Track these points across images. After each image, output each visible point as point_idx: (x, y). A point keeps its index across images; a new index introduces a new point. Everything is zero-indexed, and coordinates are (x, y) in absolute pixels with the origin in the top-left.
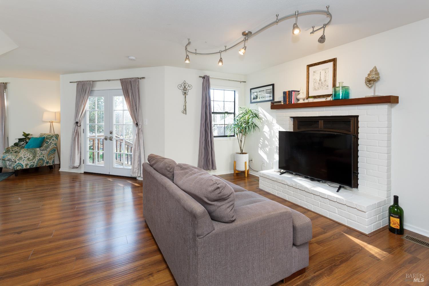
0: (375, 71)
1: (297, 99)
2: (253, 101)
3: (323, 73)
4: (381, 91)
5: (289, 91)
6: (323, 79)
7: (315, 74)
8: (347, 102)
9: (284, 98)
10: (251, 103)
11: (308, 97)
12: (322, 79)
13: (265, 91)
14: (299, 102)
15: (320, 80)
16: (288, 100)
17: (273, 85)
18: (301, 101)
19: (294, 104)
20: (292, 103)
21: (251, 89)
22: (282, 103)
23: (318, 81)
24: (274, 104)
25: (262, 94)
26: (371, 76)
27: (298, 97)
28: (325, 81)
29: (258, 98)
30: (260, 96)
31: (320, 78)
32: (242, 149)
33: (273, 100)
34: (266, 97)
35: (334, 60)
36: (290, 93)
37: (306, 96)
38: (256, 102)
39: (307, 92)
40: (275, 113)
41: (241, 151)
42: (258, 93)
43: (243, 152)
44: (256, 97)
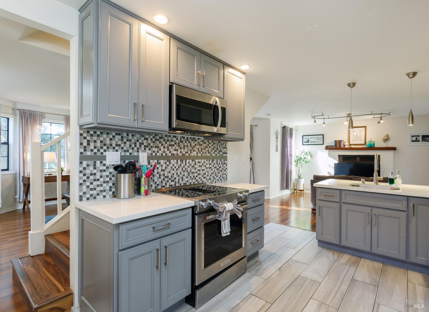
0: (387, 136)
1: (344, 145)
2: (304, 143)
3: (359, 133)
4: (389, 144)
5: (339, 141)
7: (354, 132)
8: (372, 148)
9: (335, 144)
10: (303, 145)
11: (350, 145)
12: (358, 135)
13: (316, 138)
14: (346, 147)
15: (357, 136)
16: (338, 145)
17: (323, 135)
19: (342, 148)
20: (342, 147)
21: (303, 136)
22: (334, 147)
23: (356, 136)
24: (329, 147)
25: (313, 140)
26: (386, 138)
27: (344, 144)
28: (360, 137)
29: (309, 142)
30: (311, 141)
31: (357, 135)
32: (300, 175)
33: (323, 144)
34: (317, 142)
35: (365, 127)
36: (340, 142)
37: (348, 144)
38: (307, 145)
39: (349, 142)
40: (328, 153)
41: (299, 177)
42: (309, 139)
43: (301, 177)
44: (307, 141)
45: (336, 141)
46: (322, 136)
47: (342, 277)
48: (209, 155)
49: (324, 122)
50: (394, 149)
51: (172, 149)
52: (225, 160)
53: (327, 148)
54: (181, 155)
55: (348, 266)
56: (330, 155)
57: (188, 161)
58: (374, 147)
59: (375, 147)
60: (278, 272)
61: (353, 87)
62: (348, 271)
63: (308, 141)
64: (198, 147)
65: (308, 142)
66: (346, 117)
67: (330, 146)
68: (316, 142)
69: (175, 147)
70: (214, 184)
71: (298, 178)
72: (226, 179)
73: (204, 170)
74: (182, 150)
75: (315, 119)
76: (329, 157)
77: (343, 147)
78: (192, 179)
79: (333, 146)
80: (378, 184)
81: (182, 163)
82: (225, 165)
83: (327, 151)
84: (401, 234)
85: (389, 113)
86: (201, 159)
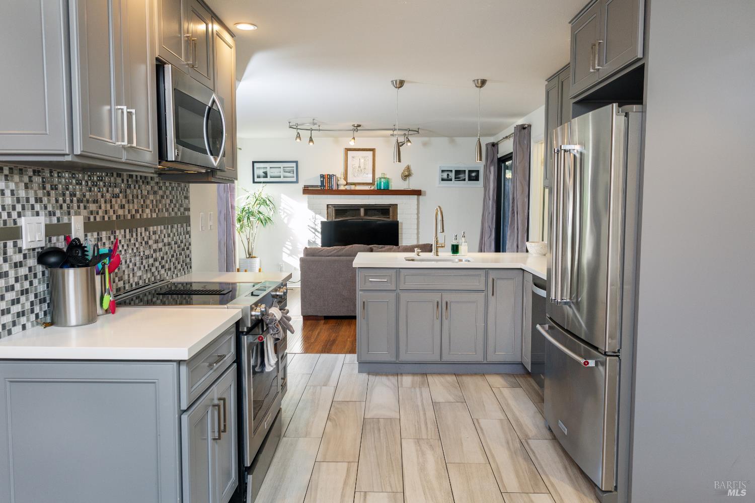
0: (409, 169)
2: (256, 179)
3: (362, 160)
6: (362, 166)
7: (354, 159)
8: (387, 191)
9: (322, 182)
10: (254, 182)
11: (347, 184)
13: (282, 168)
14: (340, 188)
15: (359, 167)
16: (326, 184)
17: (296, 162)
18: (342, 188)
20: (334, 189)
21: (253, 162)
22: (320, 188)
24: (309, 188)
25: (275, 172)
26: (407, 173)
27: (338, 184)
28: (365, 168)
29: (269, 176)
30: (273, 175)
31: (360, 164)
32: (250, 251)
33: (297, 182)
34: (284, 177)
35: (373, 150)
36: (330, 177)
37: (345, 183)
38: (264, 182)
39: (346, 178)
40: (307, 200)
41: (250, 255)
42: (268, 170)
43: (253, 255)
44: (263, 174)
45: (322, 176)
46: (295, 164)
47: (420, 404)
48: (166, 215)
49: (311, 137)
50: (418, 193)
51: (116, 204)
52: (188, 224)
53: (307, 190)
54: (129, 217)
55: (418, 390)
56: (311, 207)
57: (139, 229)
58: (388, 189)
59: (390, 189)
60: (329, 423)
61: (400, 87)
62: (421, 395)
63: (266, 173)
64: (151, 197)
65: (266, 176)
66: (352, 132)
67: (312, 186)
68: (282, 177)
69: (121, 201)
70: (175, 280)
71: (248, 256)
72: (191, 267)
73: (160, 250)
74: (131, 206)
75: (299, 131)
76: (309, 210)
77: (336, 189)
78: (147, 270)
79: (317, 186)
80: (438, 255)
81: (132, 236)
82: (187, 236)
83: (306, 196)
84: (477, 324)
85: (417, 130)
86: (157, 225)
